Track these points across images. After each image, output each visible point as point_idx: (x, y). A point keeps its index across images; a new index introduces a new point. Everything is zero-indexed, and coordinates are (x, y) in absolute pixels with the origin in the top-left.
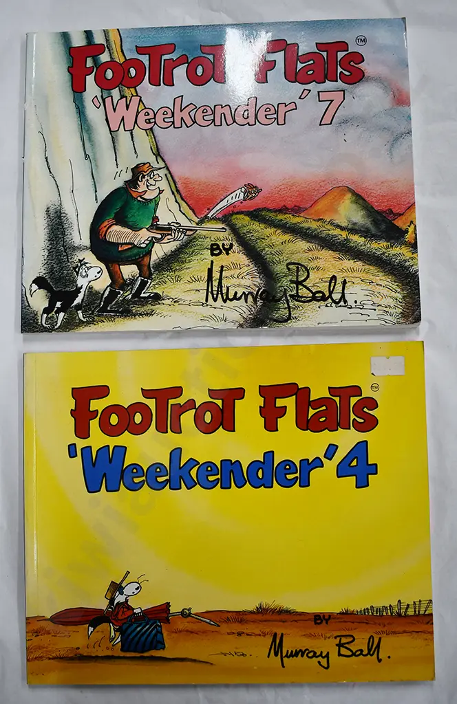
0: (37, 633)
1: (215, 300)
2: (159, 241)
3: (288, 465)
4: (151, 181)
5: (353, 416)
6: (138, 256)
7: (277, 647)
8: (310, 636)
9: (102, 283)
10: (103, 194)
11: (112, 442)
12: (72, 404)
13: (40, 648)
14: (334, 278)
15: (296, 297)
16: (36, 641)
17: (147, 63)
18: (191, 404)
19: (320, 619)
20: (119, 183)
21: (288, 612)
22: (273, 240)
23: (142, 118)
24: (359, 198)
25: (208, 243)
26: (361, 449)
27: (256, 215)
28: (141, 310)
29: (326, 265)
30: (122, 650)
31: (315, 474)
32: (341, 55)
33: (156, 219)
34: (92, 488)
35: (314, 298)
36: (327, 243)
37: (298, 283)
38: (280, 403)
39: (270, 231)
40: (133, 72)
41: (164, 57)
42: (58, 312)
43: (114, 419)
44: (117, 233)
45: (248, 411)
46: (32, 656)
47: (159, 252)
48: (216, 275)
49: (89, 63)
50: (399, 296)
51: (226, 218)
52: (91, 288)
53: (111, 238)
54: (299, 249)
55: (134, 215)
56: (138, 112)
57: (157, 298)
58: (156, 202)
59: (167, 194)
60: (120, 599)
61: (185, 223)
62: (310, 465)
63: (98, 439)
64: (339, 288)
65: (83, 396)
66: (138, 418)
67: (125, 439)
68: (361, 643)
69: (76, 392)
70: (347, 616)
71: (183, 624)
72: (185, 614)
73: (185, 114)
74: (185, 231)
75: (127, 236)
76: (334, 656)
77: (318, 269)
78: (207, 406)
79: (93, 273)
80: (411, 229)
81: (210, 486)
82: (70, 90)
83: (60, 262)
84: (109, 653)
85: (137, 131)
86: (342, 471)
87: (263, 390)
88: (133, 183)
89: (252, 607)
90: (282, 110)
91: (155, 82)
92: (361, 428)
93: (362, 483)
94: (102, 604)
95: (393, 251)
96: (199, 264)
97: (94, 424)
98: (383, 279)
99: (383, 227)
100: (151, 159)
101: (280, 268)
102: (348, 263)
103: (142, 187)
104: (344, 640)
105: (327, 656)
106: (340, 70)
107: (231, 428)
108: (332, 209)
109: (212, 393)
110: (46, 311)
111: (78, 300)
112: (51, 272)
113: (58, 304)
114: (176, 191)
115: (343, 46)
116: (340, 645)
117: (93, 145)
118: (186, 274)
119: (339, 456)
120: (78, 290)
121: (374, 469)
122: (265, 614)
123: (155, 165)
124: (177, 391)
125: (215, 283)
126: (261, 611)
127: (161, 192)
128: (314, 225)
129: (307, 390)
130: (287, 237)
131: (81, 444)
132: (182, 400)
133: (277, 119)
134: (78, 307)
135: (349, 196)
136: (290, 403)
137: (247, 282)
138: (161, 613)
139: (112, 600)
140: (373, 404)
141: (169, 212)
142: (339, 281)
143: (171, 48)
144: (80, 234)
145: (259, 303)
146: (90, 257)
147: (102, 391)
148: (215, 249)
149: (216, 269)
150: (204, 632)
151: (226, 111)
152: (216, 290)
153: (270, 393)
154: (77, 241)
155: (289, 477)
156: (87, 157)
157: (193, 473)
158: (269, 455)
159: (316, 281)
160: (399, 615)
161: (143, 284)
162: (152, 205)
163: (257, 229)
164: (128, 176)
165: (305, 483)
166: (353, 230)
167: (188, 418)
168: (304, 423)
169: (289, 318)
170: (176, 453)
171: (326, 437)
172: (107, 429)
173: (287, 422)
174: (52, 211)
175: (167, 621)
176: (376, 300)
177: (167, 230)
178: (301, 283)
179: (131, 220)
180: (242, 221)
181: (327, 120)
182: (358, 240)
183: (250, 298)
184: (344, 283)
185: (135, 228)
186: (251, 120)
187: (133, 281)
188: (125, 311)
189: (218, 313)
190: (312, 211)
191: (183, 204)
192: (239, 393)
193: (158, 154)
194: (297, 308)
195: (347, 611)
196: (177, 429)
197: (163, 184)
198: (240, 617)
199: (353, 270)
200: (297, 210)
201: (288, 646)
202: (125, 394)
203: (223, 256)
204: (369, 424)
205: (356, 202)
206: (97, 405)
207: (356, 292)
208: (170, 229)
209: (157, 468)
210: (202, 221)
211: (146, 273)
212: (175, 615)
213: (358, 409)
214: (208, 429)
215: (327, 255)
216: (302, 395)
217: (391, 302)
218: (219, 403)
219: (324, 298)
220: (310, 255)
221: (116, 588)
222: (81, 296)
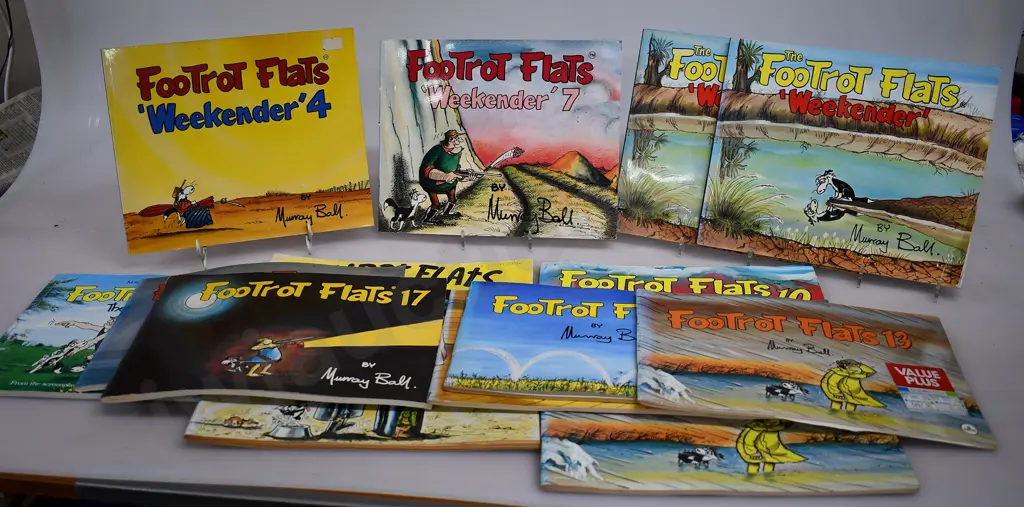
0: (131, 223)
1: (494, 218)
2: (461, 180)
3: (277, 107)
4: (457, 142)
5: (314, 75)
6: (448, 188)
7: (280, 215)
8: (299, 207)
9: (426, 204)
10: (427, 149)
11: (167, 101)
12: (137, 79)
13: (133, 232)
14: (566, 208)
15: (542, 219)
16: (132, 228)
17: (456, 65)
18: (214, 74)
19: (304, 197)
20: (437, 143)
21: (286, 195)
22: (530, 183)
23: (452, 100)
24: (584, 159)
25: (490, 183)
26: (320, 95)
27: (520, 167)
28: (449, 222)
29: (560, 200)
30: (187, 227)
31: (294, 112)
32: (579, 64)
33: (459, 166)
34: (157, 131)
35: (553, 220)
36: (562, 186)
37: (544, 210)
38: (269, 70)
39: (528, 177)
40: (447, 70)
41: (467, 61)
42: (400, 220)
43: (166, 87)
44: (435, 174)
45: (250, 76)
46: (130, 238)
47: (461, 187)
48: (494, 203)
49: (420, 63)
50: (605, 221)
51: (502, 168)
52: (419, 207)
53: (432, 177)
54: (546, 189)
55: (446, 164)
56: (449, 97)
57: (458, 215)
58: (459, 155)
59: (466, 150)
60: (182, 197)
61: (477, 170)
62: (290, 107)
63: (156, 100)
64: (568, 214)
65: (144, 74)
66: (181, 85)
67: (174, 99)
68: (330, 208)
69: (139, 72)
70: (320, 194)
71: (223, 208)
72: (223, 202)
73: (478, 100)
74: (476, 175)
75: (441, 176)
76: (315, 218)
77: (556, 202)
78: (223, 75)
79: (421, 198)
80: (615, 180)
81: (230, 123)
82: (407, 79)
83: (401, 190)
84: (178, 230)
85: (448, 109)
86: (310, 109)
87: (258, 63)
88: (445, 142)
89: (264, 194)
90: (540, 99)
91: (460, 77)
92: (319, 82)
93: (323, 115)
94: (171, 201)
95: (603, 194)
96: (484, 196)
97: (153, 91)
98: (595, 211)
99: (598, 178)
100: (457, 128)
101: (533, 201)
102: (575, 200)
103: (451, 146)
104: (320, 208)
105: (311, 218)
106: (577, 74)
107: (240, 87)
108: (567, 165)
109: (227, 67)
110: (393, 219)
111: (412, 214)
112: (396, 196)
113: (400, 216)
114: (472, 149)
115: (580, 58)
116: (318, 211)
117: (421, 116)
118: (477, 202)
119: (308, 100)
120: (412, 208)
121: (329, 106)
122: (270, 197)
123: (459, 132)
124: (204, 67)
125: (494, 208)
126: (269, 195)
127: (463, 149)
128: (555, 175)
129: (285, 61)
130: (538, 182)
131: (146, 104)
132: (208, 72)
133: (536, 105)
134: (412, 218)
135: (578, 157)
136: (275, 69)
137: (513, 208)
138: (208, 203)
139: (177, 198)
140: (325, 67)
141: (467, 162)
142: (569, 210)
143: (470, 54)
144: (413, 174)
145: (520, 222)
146: (419, 188)
147: (156, 70)
148: (494, 187)
149: (495, 200)
150: (236, 211)
151: (505, 99)
152: (494, 212)
153: (262, 65)
154: (411, 178)
155: (279, 114)
156: (417, 124)
157: (220, 116)
158: (265, 102)
159: (555, 210)
160: (350, 190)
161: (450, 207)
162: (456, 157)
163: (521, 176)
164: (443, 138)
165: (289, 117)
166: (580, 179)
167: (213, 83)
168: (285, 81)
169: (538, 231)
170: (207, 105)
171: (299, 89)
172: (161, 93)
173: (275, 81)
174: (397, 159)
175: (213, 207)
176: (591, 224)
177: (465, 173)
178: (546, 211)
179: (444, 166)
180: (512, 170)
181: (567, 108)
182: (581, 185)
183: (514, 218)
184: (572, 212)
185: (446, 171)
186: (520, 106)
187: (445, 204)
188: (440, 223)
189: (495, 227)
190: (555, 165)
191: (476, 158)
192: (243, 66)
193: (461, 125)
194: (542, 225)
195: (320, 192)
196: (207, 90)
197: (464, 144)
198: (256, 200)
199: (577, 204)
200: (545, 165)
201: (288, 213)
202: (171, 71)
203: (499, 192)
204: (324, 79)
205: (582, 161)
206: (154, 79)
207: (579, 218)
208: (467, 173)
209: (197, 116)
210: (487, 170)
211: (453, 200)
212: (217, 203)
213: (317, 70)
214: (225, 89)
215: (563, 194)
216: (282, 64)
217: (600, 226)
218: (231, 72)
219: (559, 221)
220: (552, 193)
221: (179, 190)
222: (414, 211)
